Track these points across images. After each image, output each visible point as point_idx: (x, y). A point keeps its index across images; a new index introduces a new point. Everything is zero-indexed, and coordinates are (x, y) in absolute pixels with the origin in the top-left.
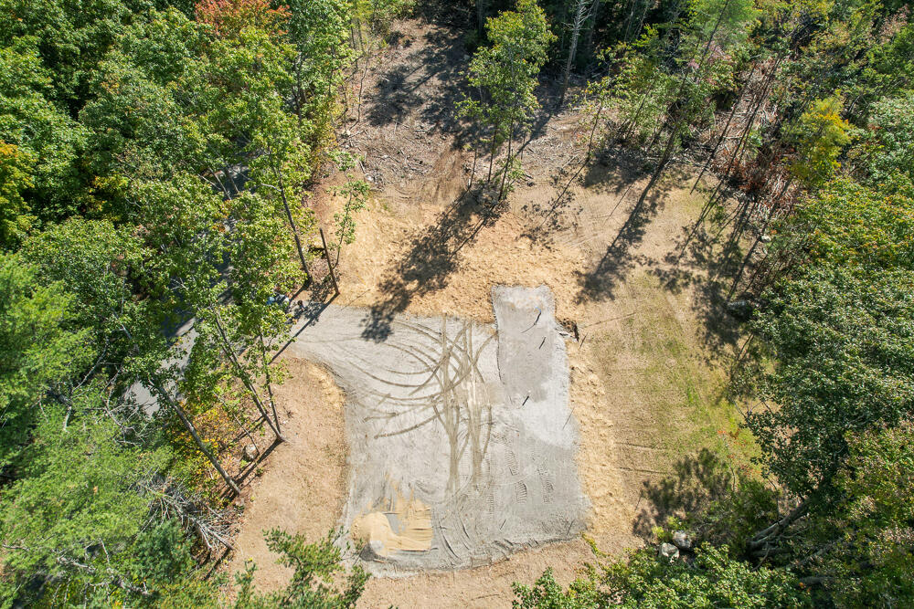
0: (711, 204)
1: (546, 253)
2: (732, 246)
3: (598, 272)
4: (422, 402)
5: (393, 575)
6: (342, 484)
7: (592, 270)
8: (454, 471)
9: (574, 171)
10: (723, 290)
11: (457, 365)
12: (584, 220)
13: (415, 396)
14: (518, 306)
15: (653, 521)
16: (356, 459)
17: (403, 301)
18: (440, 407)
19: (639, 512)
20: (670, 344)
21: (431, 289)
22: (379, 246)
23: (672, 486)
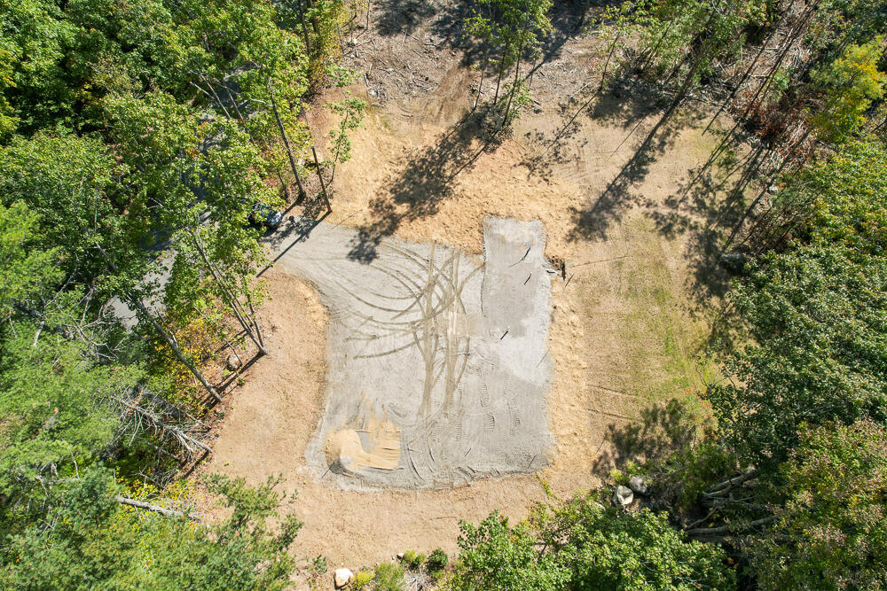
0: (722, 148)
1: (543, 186)
2: (736, 195)
3: (593, 211)
4: (403, 327)
5: (360, 489)
6: (319, 399)
7: (588, 208)
8: (427, 397)
9: (584, 100)
10: (719, 240)
11: (441, 294)
12: (588, 154)
13: (397, 321)
14: (509, 240)
15: (613, 463)
16: (335, 377)
17: (393, 225)
18: (420, 334)
19: (601, 453)
20: (657, 292)
21: (422, 214)
22: (375, 166)
23: (636, 431)
